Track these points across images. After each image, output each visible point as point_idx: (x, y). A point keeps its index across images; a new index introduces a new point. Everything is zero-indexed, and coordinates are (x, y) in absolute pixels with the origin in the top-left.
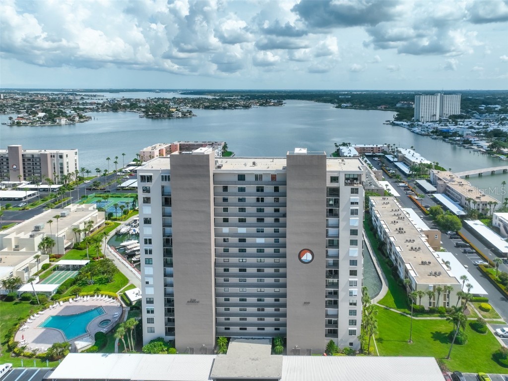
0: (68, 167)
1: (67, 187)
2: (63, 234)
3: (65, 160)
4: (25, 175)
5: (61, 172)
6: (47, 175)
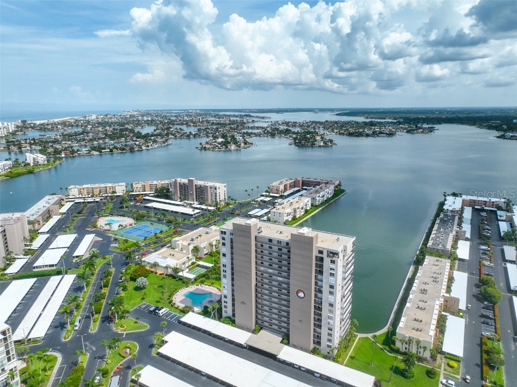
0: (219, 196)
1: (218, 209)
2: (204, 246)
3: (218, 191)
4: (196, 198)
5: (216, 199)
6: (208, 200)
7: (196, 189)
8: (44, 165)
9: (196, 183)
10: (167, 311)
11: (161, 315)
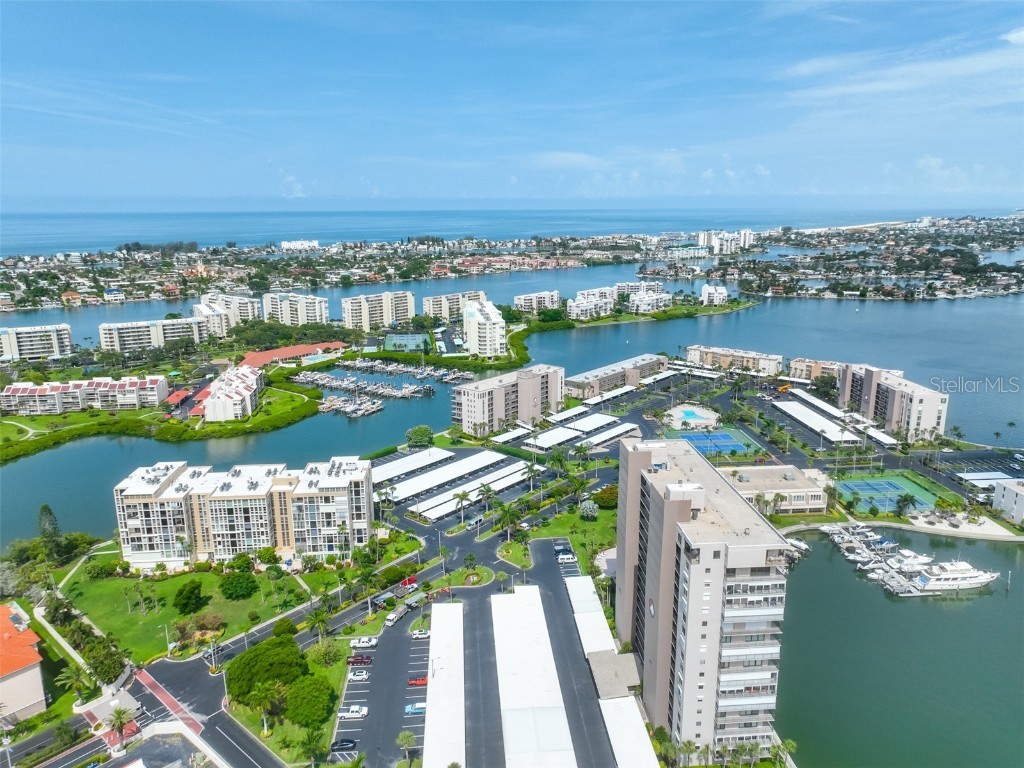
3: (916, 407)
4: (875, 412)
5: (908, 423)
6: (890, 421)
7: (878, 392)
8: (721, 306)
9: (882, 381)
10: (571, 561)
11: (560, 561)
